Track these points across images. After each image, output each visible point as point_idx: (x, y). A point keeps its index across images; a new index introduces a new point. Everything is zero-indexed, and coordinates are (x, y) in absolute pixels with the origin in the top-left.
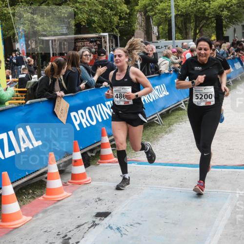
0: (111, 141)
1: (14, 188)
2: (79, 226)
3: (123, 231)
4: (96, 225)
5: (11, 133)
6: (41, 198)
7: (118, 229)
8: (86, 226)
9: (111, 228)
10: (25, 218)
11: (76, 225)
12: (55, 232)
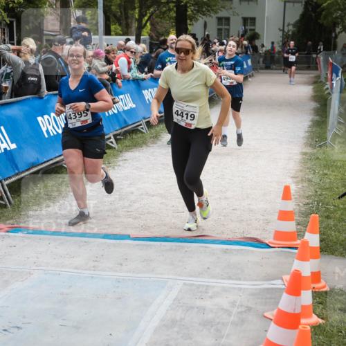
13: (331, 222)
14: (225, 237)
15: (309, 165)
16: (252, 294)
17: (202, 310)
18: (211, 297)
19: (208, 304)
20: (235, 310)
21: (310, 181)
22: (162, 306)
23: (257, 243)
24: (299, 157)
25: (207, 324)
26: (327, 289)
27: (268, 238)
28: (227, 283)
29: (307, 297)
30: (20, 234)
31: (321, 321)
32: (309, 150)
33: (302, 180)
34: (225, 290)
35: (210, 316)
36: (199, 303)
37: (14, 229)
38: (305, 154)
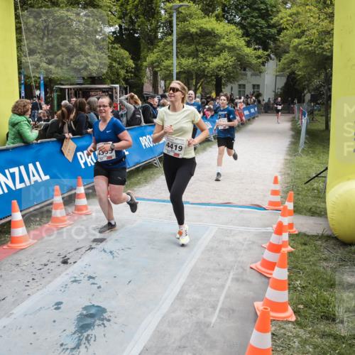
1: (23, 216)
2: (77, 249)
3: (115, 254)
4: (92, 248)
5: (22, 168)
6: (47, 225)
7: (111, 252)
8: (84, 250)
9: (105, 251)
10: (31, 241)
11: (75, 248)
12: (56, 253)
13: (300, 197)
14: (241, 204)
15: (288, 166)
16: (256, 235)
17: (228, 242)
18: (233, 236)
19: (231, 239)
20: (246, 243)
21: (288, 174)
23: (259, 207)
24: (283, 161)
25: (230, 250)
26: (297, 232)
27: (265, 205)
28: (242, 229)
29: (285, 237)
31: (293, 249)
32: (288, 157)
33: (285, 174)
34: (241, 232)
35: (232, 246)
36: (226, 238)
38: (286, 159)
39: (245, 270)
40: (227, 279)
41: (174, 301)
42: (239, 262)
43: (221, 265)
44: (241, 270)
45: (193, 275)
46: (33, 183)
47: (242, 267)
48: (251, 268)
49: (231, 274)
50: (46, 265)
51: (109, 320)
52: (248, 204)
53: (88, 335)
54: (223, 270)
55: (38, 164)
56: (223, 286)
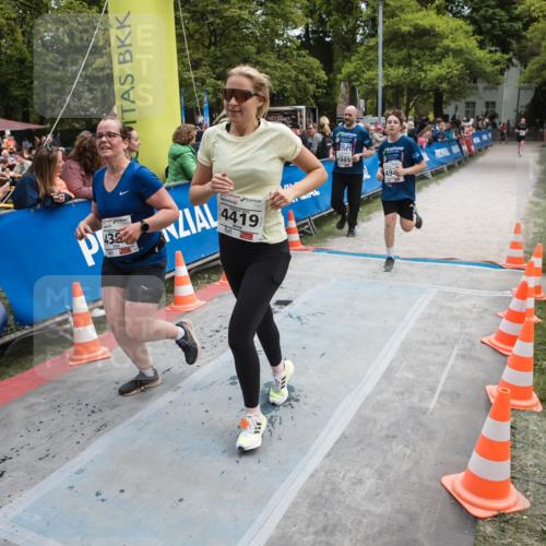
0: (298, 227)
1: (189, 271)
3: (304, 320)
5: (187, 211)
6: (217, 283)
7: (299, 318)
9: (291, 317)
10: (199, 302)
14: (468, 260)
16: (489, 300)
17: (452, 309)
18: (458, 301)
19: (456, 305)
20: (475, 310)
21: (535, 222)
22: (421, 305)
23: (493, 265)
24: (527, 205)
25: (456, 318)
27: (502, 262)
28: (470, 292)
29: (530, 303)
30: (322, 254)
31: (540, 320)
32: (535, 199)
34: (469, 296)
35: (456, 313)
36: (448, 304)
37: (318, 250)
38: (531, 202)
39: (473, 344)
40: (451, 355)
41: (381, 379)
42: (466, 334)
43: (443, 338)
44: (468, 345)
45: (405, 349)
46: (199, 230)
47: (469, 341)
48: (483, 342)
49: (456, 348)
50: (217, 331)
51: (297, 400)
52: (479, 260)
53: (272, 417)
54: (444, 344)
55: (206, 206)
56: (444, 364)
